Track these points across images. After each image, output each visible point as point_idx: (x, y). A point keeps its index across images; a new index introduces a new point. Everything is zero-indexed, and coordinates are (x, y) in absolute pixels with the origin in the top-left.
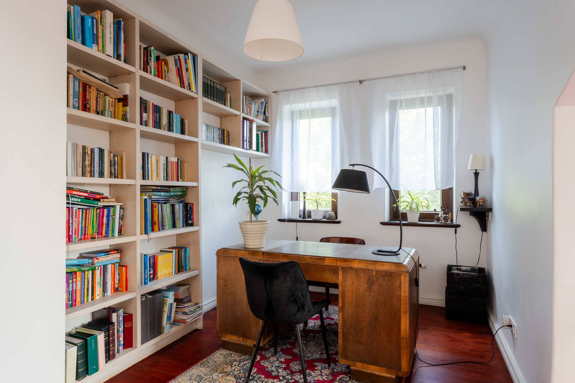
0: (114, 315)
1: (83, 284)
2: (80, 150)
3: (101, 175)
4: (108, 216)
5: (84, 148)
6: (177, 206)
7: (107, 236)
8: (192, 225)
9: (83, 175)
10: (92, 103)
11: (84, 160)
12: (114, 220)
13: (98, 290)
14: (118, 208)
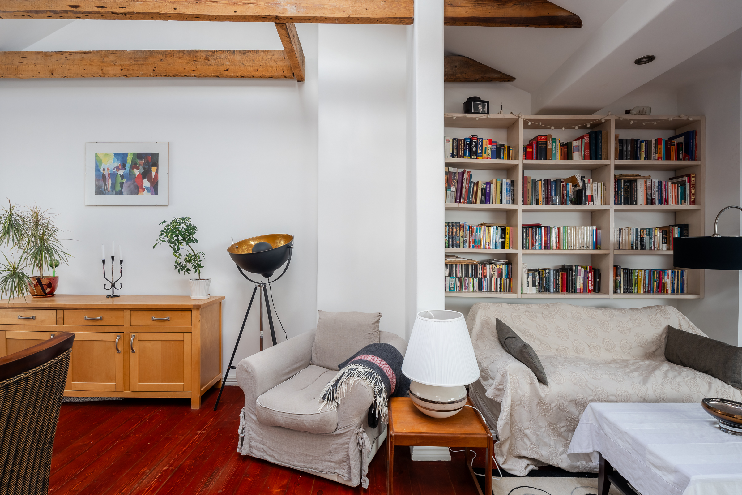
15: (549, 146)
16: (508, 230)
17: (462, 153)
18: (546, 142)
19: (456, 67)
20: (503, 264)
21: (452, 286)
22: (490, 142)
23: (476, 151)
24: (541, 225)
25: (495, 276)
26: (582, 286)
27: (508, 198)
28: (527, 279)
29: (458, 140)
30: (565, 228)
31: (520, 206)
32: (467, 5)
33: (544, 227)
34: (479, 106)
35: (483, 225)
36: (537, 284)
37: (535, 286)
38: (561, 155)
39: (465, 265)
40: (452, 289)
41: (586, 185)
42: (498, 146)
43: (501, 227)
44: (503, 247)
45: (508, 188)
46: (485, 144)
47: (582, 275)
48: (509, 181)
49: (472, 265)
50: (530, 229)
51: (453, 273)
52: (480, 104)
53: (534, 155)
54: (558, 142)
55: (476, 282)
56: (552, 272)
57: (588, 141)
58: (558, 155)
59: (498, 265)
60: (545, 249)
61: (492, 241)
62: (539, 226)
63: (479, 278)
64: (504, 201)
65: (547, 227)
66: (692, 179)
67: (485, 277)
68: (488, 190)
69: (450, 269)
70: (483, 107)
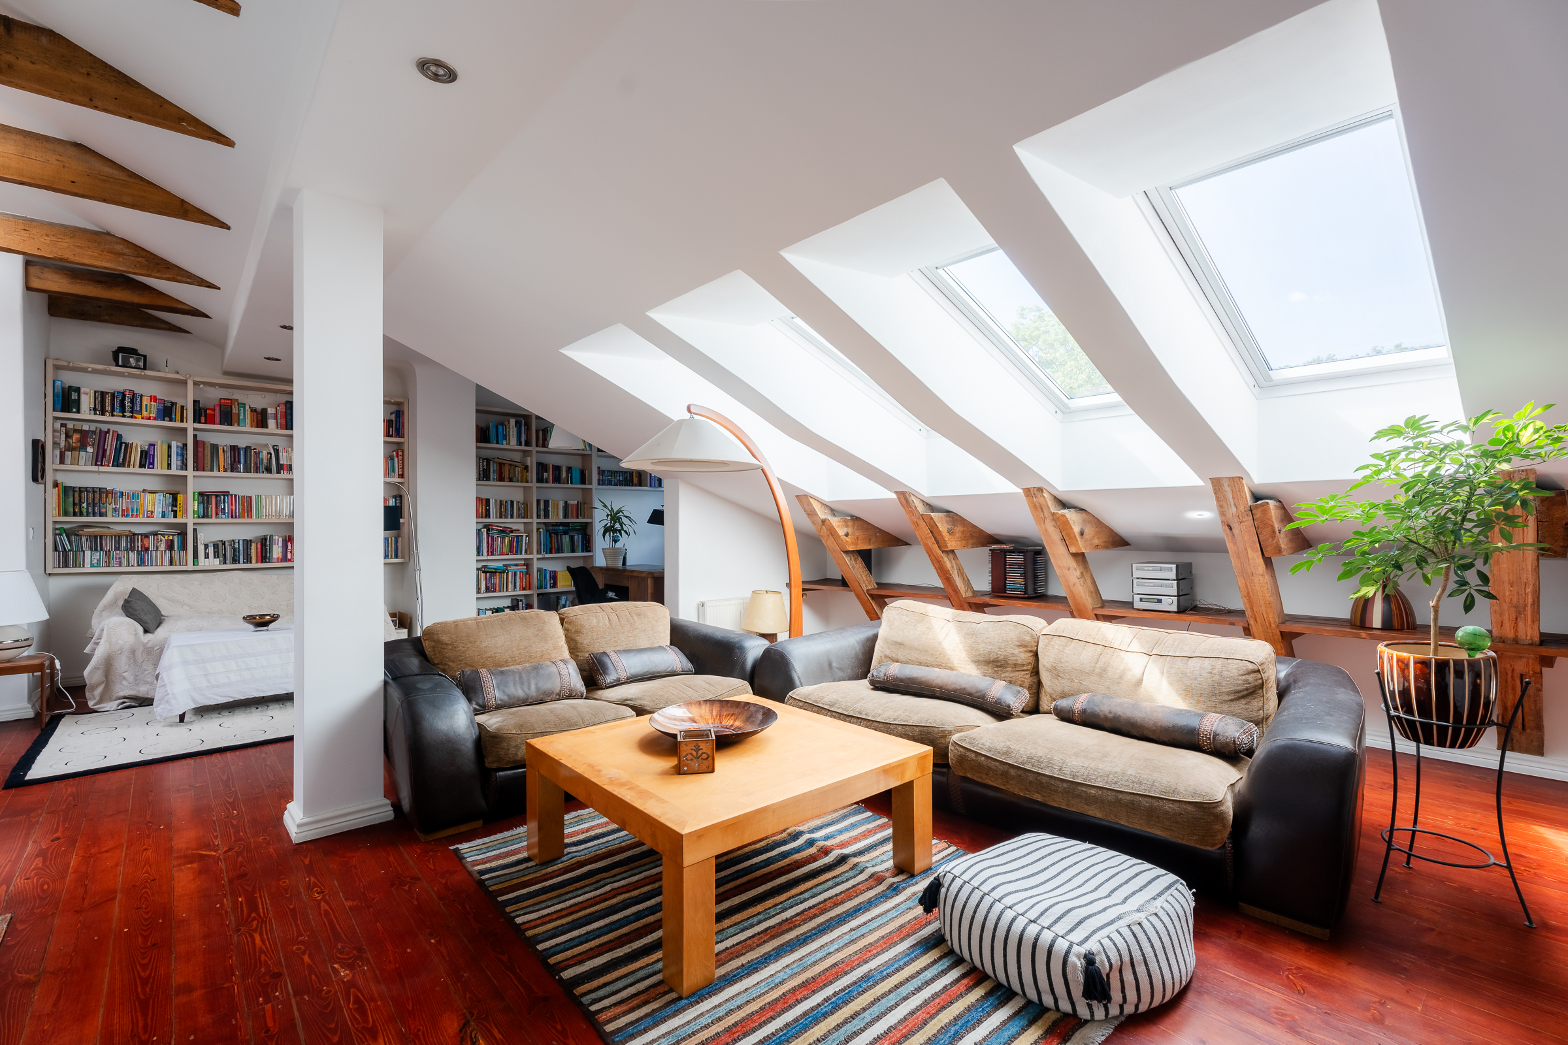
0: (520, 603)
1: (500, 581)
2: (499, 503)
3: (512, 517)
4: (517, 542)
5: (501, 501)
6: (576, 537)
7: (516, 553)
8: (589, 551)
9: (501, 517)
10: (506, 474)
11: (501, 508)
12: (522, 545)
13: (510, 586)
14: (524, 537)
15: (235, 410)
16: (180, 497)
17: (108, 408)
18: (231, 407)
19: (100, 307)
20: (173, 535)
21: (95, 561)
22: (153, 399)
23: (132, 408)
24: (229, 492)
25: (162, 547)
26: (280, 555)
27: (179, 463)
28: (205, 550)
29: (103, 394)
30: (259, 497)
31: (190, 472)
32: (61, 281)
33: (232, 495)
34: (131, 360)
35: (144, 491)
36: (221, 555)
37: (218, 557)
38: (252, 421)
39: (115, 536)
40: (96, 565)
41: (281, 454)
42: (169, 405)
43: (170, 494)
44: (175, 516)
45: (179, 451)
46: (146, 401)
47: (280, 544)
48: (180, 444)
49: (127, 536)
50: (214, 497)
51: (97, 547)
52: (132, 357)
53: (217, 419)
54: (247, 407)
55: (133, 556)
56: (241, 543)
57: (284, 410)
58: (248, 420)
59: (166, 537)
60: (232, 517)
61: (158, 510)
62: (226, 494)
63: (138, 551)
64: (174, 466)
65: (235, 496)
66: (400, 454)
67: (147, 549)
68: (152, 453)
69: (91, 542)
70: (138, 360)
